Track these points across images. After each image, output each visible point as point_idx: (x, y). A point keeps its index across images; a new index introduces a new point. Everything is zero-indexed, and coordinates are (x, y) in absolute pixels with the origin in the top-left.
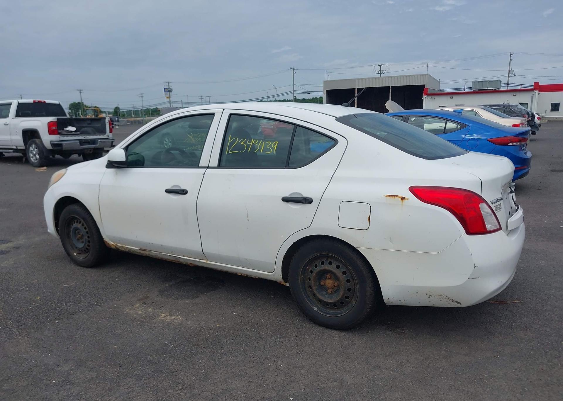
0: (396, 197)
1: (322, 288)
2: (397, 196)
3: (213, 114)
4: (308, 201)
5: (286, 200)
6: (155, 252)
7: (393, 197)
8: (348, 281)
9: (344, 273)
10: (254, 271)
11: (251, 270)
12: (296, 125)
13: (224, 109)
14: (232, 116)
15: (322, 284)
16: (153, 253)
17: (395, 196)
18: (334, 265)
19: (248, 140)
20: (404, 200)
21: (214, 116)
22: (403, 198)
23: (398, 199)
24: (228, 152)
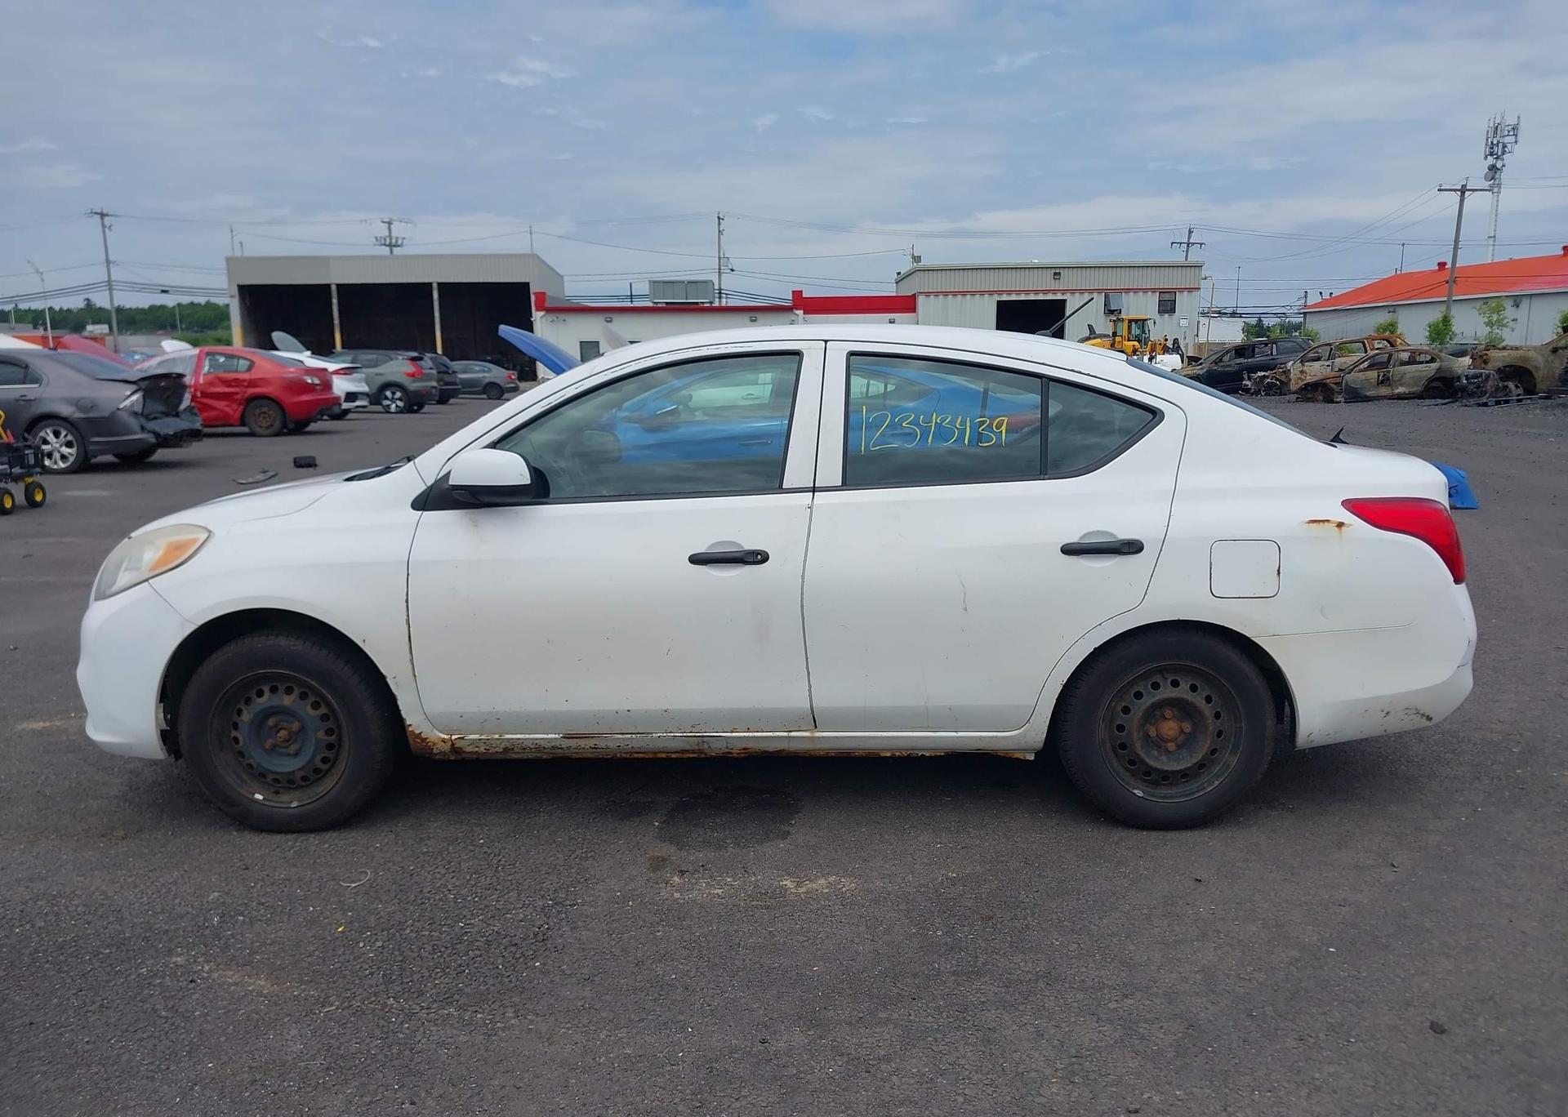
0: (1326, 524)
1: (1158, 743)
2: (1328, 521)
3: (797, 353)
4: (1133, 547)
5: (1069, 550)
6: (627, 736)
7: (1321, 524)
8: (1217, 716)
9: (1210, 699)
10: (960, 734)
11: (952, 734)
12: (1047, 378)
13: (826, 341)
14: (857, 357)
15: (1153, 732)
16: (617, 741)
17: (1323, 521)
18: (1184, 686)
19: (922, 417)
20: (1343, 528)
21: (803, 358)
22: (1340, 525)
23: (1332, 526)
24: (867, 445)
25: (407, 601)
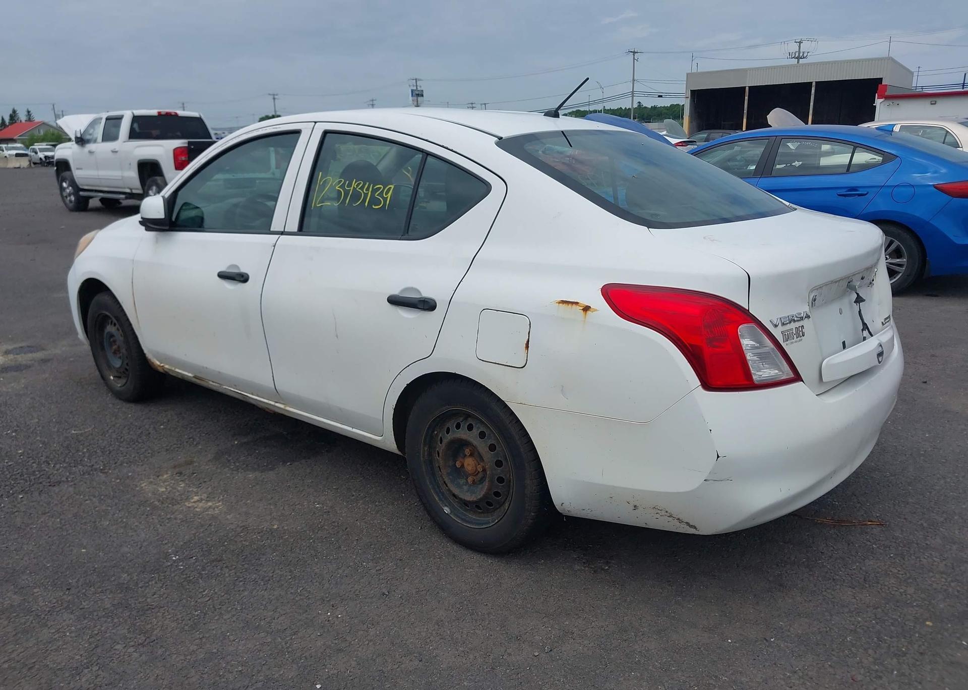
0: (574, 306)
1: (459, 472)
2: (577, 303)
3: (298, 132)
4: (427, 305)
5: (394, 301)
6: (214, 384)
7: (570, 305)
8: (499, 464)
9: (492, 448)
10: (354, 430)
11: (350, 429)
12: (426, 153)
13: (315, 122)
14: (328, 134)
15: (458, 465)
16: (212, 385)
17: (572, 303)
18: (476, 431)
19: (347, 182)
20: (589, 312)
21: (300, 135)
22: (586, 309)
23: (578, 309)
24: (315, 204)
25: (132, 283)
